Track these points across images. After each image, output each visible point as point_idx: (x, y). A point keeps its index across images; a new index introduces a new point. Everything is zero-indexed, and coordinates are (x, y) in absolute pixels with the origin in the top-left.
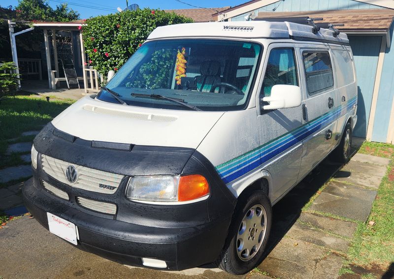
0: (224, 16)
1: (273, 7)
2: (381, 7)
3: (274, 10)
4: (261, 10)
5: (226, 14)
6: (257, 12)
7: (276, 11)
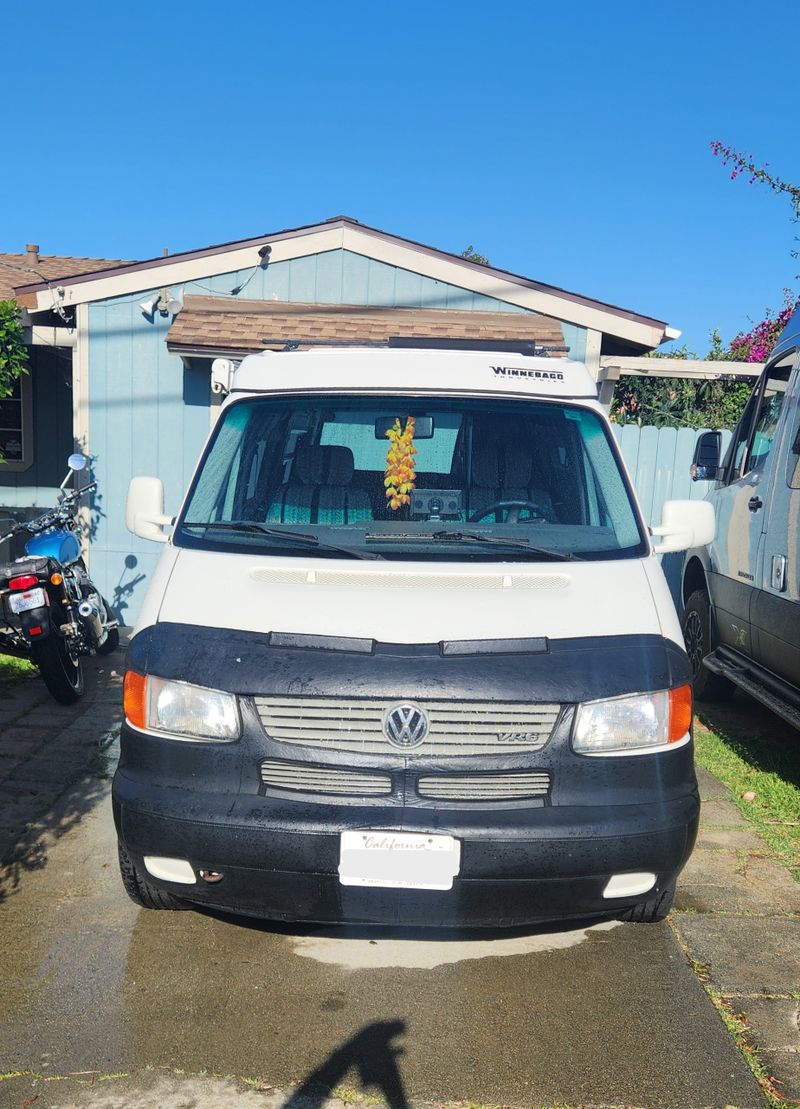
0: (62, 294)
1: (231, 283)
2: (526, 309)
3: (235, 292)
4: (191, 289)
5: (67, 289)
6: (179, 295)
7: (240, 295)
